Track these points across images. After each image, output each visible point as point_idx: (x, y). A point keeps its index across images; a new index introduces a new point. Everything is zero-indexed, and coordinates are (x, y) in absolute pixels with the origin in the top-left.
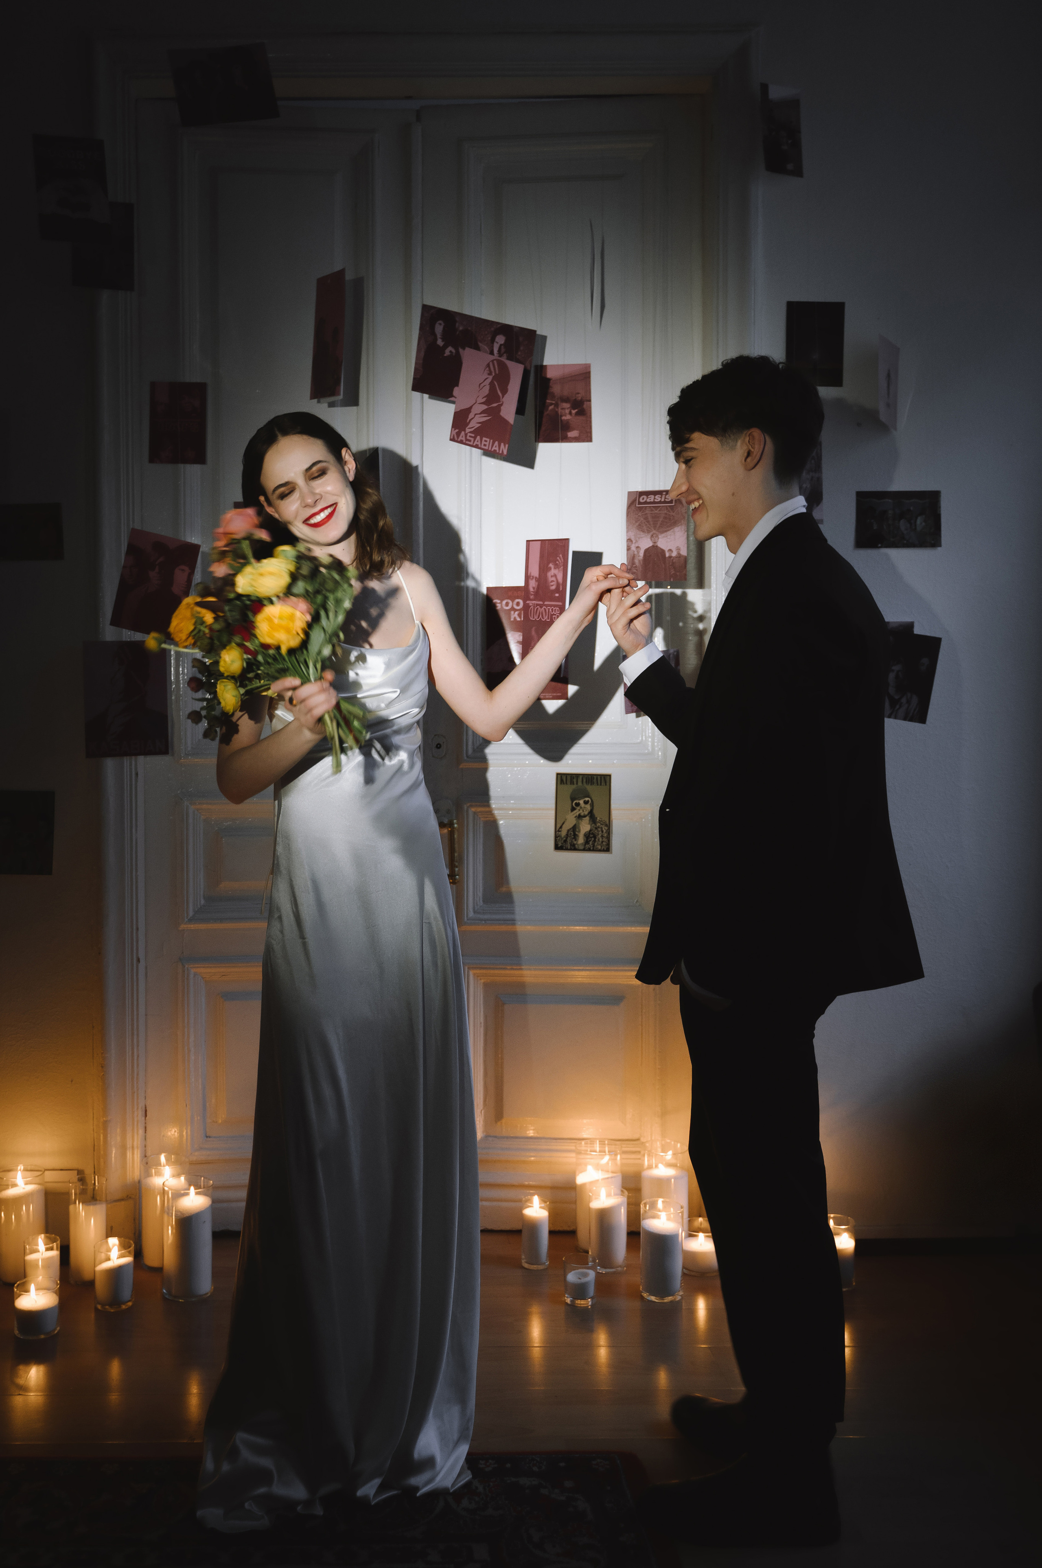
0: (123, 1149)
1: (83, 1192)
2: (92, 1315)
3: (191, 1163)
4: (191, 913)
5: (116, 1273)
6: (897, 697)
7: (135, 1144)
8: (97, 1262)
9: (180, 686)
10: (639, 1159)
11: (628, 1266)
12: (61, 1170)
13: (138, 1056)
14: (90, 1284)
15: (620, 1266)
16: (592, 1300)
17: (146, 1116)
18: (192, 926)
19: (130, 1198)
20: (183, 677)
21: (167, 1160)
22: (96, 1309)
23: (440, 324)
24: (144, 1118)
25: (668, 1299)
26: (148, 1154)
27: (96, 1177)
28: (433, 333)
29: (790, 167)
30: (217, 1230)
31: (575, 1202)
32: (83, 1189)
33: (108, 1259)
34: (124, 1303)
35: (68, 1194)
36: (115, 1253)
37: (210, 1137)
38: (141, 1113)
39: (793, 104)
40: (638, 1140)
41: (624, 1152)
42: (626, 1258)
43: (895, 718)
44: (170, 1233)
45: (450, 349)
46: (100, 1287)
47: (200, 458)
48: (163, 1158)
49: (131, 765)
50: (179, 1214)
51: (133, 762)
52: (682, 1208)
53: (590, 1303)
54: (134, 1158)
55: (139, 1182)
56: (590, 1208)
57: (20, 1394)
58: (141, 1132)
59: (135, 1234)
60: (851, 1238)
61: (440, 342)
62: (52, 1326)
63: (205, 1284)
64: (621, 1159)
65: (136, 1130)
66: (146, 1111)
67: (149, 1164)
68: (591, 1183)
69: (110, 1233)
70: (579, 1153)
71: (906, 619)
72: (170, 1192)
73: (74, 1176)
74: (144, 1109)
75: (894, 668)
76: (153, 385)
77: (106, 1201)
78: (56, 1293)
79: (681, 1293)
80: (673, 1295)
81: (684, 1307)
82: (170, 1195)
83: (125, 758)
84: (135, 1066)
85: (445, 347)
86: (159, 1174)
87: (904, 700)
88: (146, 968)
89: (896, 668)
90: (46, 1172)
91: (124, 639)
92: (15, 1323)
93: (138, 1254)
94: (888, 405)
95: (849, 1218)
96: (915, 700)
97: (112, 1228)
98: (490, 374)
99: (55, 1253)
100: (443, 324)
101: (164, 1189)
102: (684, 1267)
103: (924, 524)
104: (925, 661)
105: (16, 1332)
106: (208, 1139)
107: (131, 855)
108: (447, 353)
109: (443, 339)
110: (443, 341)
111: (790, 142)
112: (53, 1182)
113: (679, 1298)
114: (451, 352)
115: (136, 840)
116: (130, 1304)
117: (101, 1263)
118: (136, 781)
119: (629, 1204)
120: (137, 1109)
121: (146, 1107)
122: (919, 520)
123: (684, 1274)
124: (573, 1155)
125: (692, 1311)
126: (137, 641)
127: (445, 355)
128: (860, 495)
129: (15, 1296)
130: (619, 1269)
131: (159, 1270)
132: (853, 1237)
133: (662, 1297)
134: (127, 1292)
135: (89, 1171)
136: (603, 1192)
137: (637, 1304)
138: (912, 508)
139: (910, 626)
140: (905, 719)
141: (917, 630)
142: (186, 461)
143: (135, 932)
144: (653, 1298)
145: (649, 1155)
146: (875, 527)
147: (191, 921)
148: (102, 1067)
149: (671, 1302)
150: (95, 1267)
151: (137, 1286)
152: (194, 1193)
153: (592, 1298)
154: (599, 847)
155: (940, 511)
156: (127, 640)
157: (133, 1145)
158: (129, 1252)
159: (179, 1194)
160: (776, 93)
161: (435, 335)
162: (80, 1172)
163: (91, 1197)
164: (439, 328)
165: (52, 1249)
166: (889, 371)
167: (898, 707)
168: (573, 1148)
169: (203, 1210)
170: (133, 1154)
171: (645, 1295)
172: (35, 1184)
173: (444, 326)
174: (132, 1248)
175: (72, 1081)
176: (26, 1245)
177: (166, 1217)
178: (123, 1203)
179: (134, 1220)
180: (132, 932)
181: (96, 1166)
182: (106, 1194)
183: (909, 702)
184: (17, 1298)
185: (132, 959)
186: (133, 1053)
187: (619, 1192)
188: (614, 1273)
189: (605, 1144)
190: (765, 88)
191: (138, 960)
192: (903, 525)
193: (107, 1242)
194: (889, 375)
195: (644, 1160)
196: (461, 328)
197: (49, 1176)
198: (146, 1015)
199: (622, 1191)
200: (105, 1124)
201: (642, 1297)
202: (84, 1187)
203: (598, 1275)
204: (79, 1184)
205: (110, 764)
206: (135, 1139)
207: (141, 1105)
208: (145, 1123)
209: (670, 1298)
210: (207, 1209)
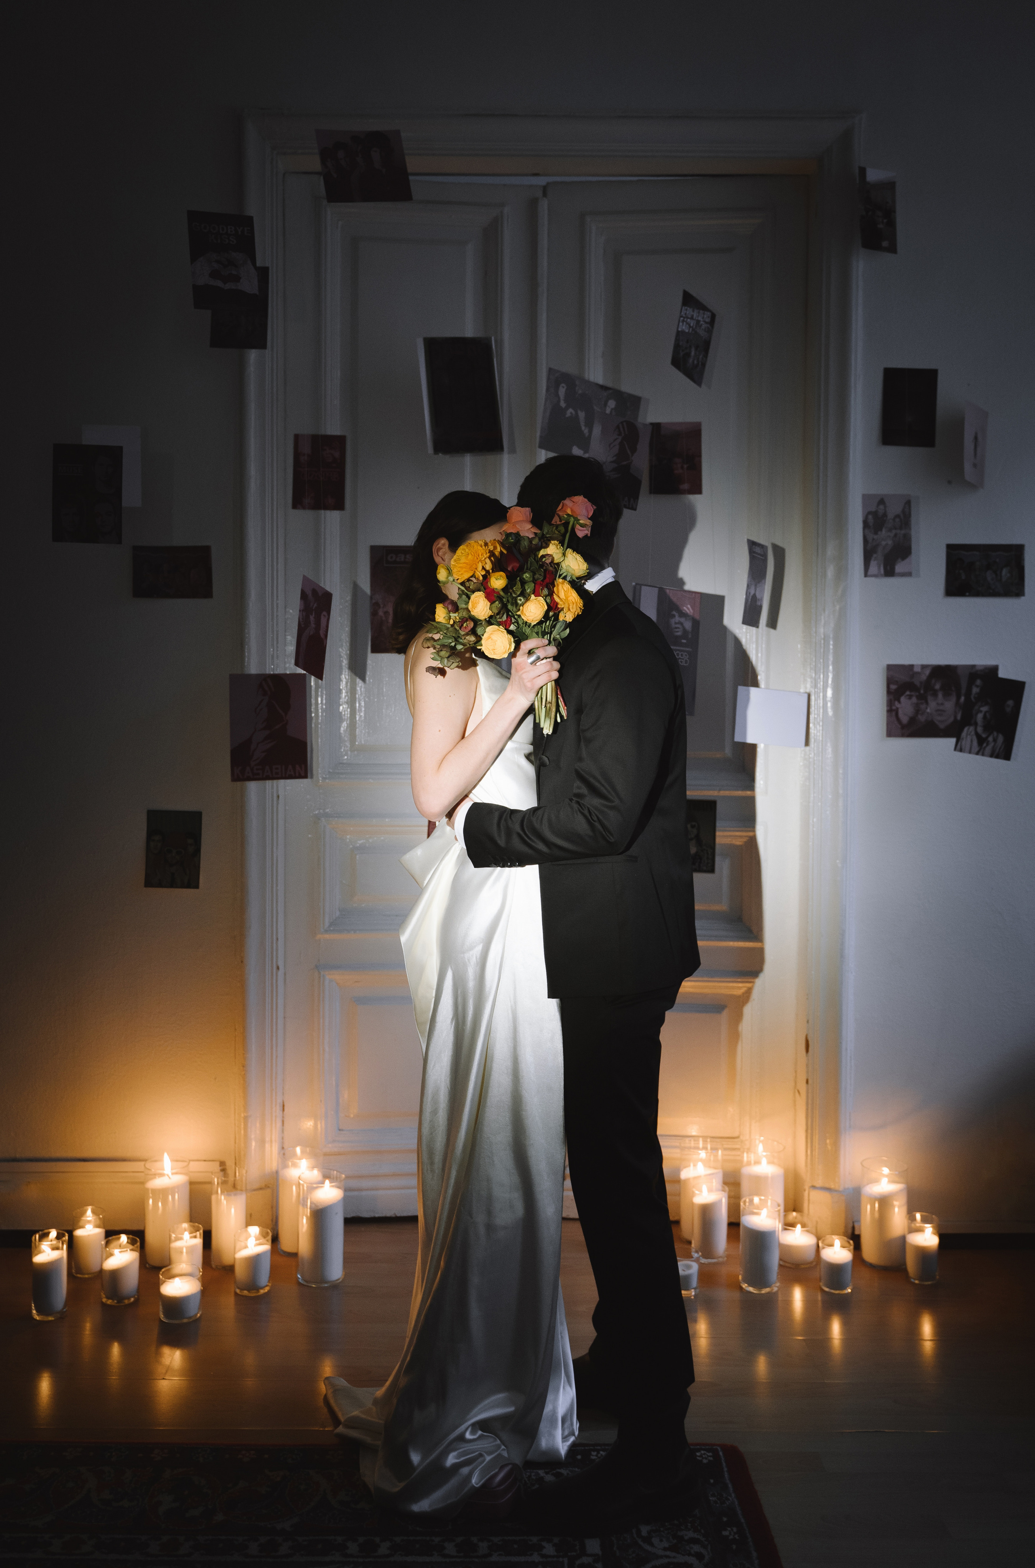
0: (262, 1142)
1: (224, 1183)
2: (231, 1300)
3: (325, 1155)
4: (327, 924)
5: (254, 1261)
6: (984, 736)
7: (273, 1137)
8: (237, 1250)
9: (318, 714)
10: (739, 1155)
11: (728, 1256)
12: (205, 1161)
13: (277, 1057)
14: (230, 1269)
15: (721, 1257)
16: (695, 1292)
17: (283, 1110)
18: (327, 936)
19: (269, 1187)
20: (322, 707)
21: (302, 1152)
22: (236, 1294)
23: (563, 387)
24: (281, 1112)
25: (765, 1291)
26: (285, 1147)
27: (237, 1168)
28: (557, 395)
29: (885, 244)
30: (349, 1216)
31: (679, 1195)
32: (225, 1180)
33: (246, 1247)
34: (262, 1288)
35: (211, 1183)
36: (252, 1242)
37: (342, 1130)
38: (278, 1109)
39: (890, 186)
40: (738, 1137)
41: (725, 1149)
42: (727, 1250)
43: (983, 755)
44: (304, 1224)
45: (571, 410)
46: (240, 1272)
47: (339, 505)
48: (298, 1150)
49: (272, 788)
50: (313, 1206)
51: (275, 785)
52: (779, 1205)
53: (693, 1293)
54: (272, 1151)
55: (277, 1172)
56: (693, 1204)
57: (164, 1379)
58: (279, 1124)
59: (272, 1221)
60: (934, 1234)
61: (563, 404)
62: (194, 1310)
63: (336, 1270)
64: (723, 1155)
65: (274, 1125)
66: (284, 1106)
67: (285, 1155)
68: (695, 1178)
69: (249, 1222)
70: (683, 1149)
71: (990, 662)
72: (305, 1185)
73: (216, 1167)
74: (282, 1104)
75: (982, 709)
76: (297, 437)
77: (246, 1190)
78: (198, 1279)
79: (778, 1284)
80: (769, 1286)
81: (780, 1299)
82: (305, 1188)
83: (267, 781)
84: (274, 1065)
85: (567, 408)
86: (295, 1165)
87: (990, 739)
88: (285, 974)
89: (985, 709)
90: (192, 1163)
91: (267, 672)
92: (161, 1307)
93: (275, 1240)
94: (975, 465)
95: (934, 1216)
96: (1001, 739)
97: (251, 1215)
98: (620, 434)
99: (198, 1241)
100: (565, 388)
101: (299, 1183)
102: (781, 1259)
103: (1008, 575)
104: (1010, 703)
105: (162, 1316)
106: (342, 1132)
107: (272, 871)
108: (568, 414)
109: (566, 401)
110: (565, 403)
111: (885, 221)
112: (199, 1172)
113: (775, 1289)
114: (571, 413)
115: (277, 857)
116: (267, 1289)
117: (240, 1250)
118: (278, 804)
119: (729, 1197)
120: (276, 1105)
121: (283, 1103)
122: (1004, 571)
123: (780, 1266)
124: (678, 1151)
125: (789, 1302)
126: (279, 674)
127: (567, 416)
128: (950, 547)
129: (161, 1283)
130: (721, 1260)
131: (295, 1255)
132: (937, 1234)
133: (760, 1288)
134: (264, 1278)
135: (230, 1164)
136: (705, 1188)
137: (736, 1295)
138: (998, 560)
139: (994, 670)
140: (991, 756)
141: (1002, 674)
142: (326, 508)
143: (275, 942)
144: (751, 1289)
145: (747, 1153)
146: (963, 577)
147: (326, 931)
148: (243, 1066)
149: (769, 1293)
150: (235, 1253)
151: (274, 1270)
152: (329, 1186)
153: (695, 1289)
154: (705, 868)
155: (1024, 563)
156: (270, 673)
157: (271, 1138)
158: (267, 1241)
159: (314, 1186)
160: (873, 175)
161: (559, 398)
162: (222, 1164)
163: (232, 1187)
164: (562, 391)
165: (195, 1237)
166: (976, 434)
167: (985, 745)
168: (678, 1144)
169: (336, 1202)
170: (271, 1146)
171: (745, 1286)
172: (181, 1173)
173: (567, 389)
174: (270, 1237)
175: (215, 1079)
176: (171, 1233)
177: (301, 1208)
178: (261, 1192)
179: (272, 1207)
180: (272, 943)
181: (237, 1158)
182: (246, 1184)
183: (995, 740)
184: (162, 1284)
185: (272, 967)
186: (272, 1054)
187: (720, 1188)
188: (714, 1264)
189: (707, 1141)
190: (863, 171)
191: (278, 968)
192: (989, 575)
193: (247, 1231)
194: (976, 438)
195: (743, 1157)
196: (580, 392)
197: (195, 1167)
198: (285, 1018)
199: (723, 1187)
200: (246, 1118)
201: (741, 1288)
202: (226, 1179)
203: (701, 1265)
204: (222, 1173)
205: (253, 787)
206: (273, 1134)
207: (279, 1101)
208: (283, 1117)
209: (767, 1290)
210: (339, 1201)
